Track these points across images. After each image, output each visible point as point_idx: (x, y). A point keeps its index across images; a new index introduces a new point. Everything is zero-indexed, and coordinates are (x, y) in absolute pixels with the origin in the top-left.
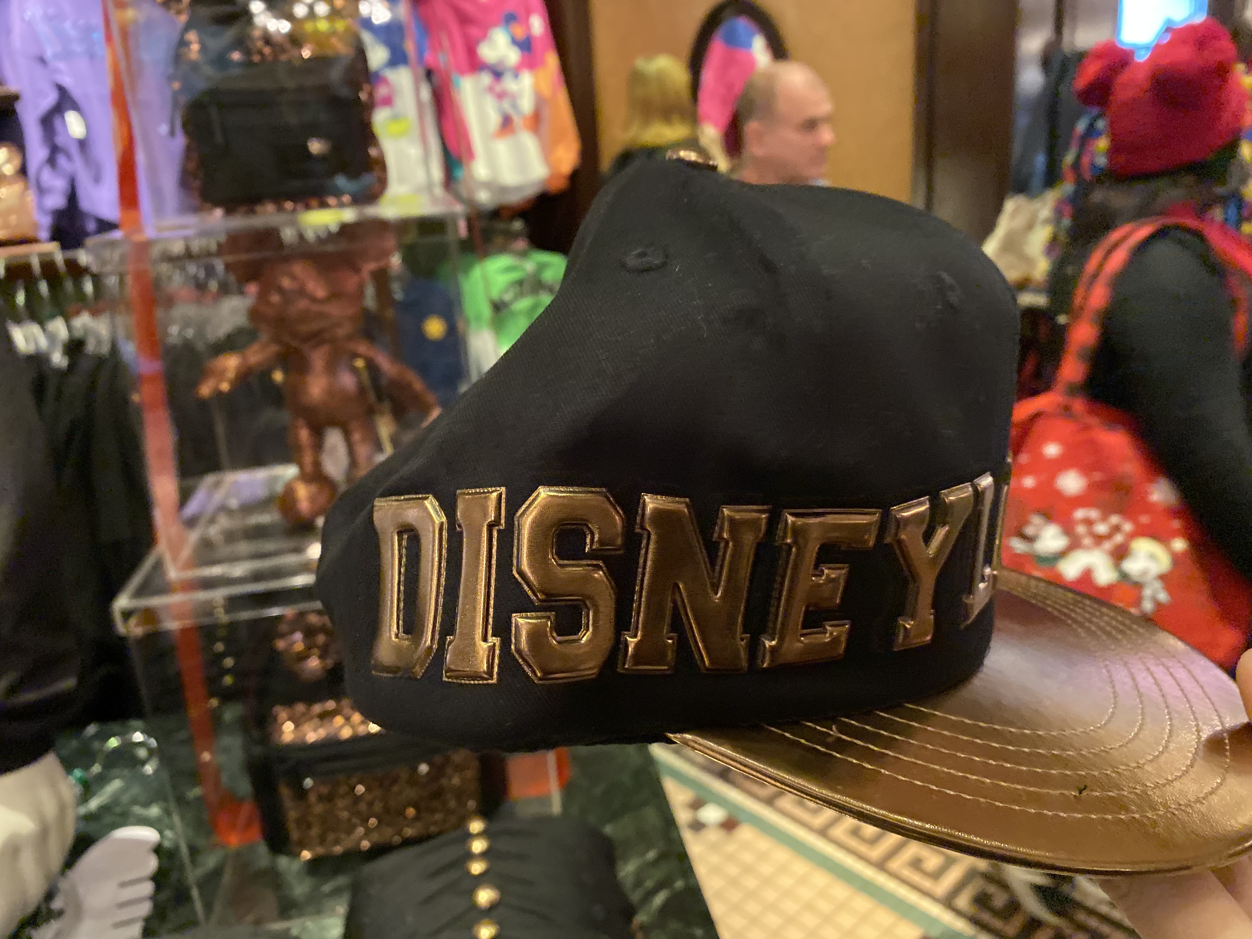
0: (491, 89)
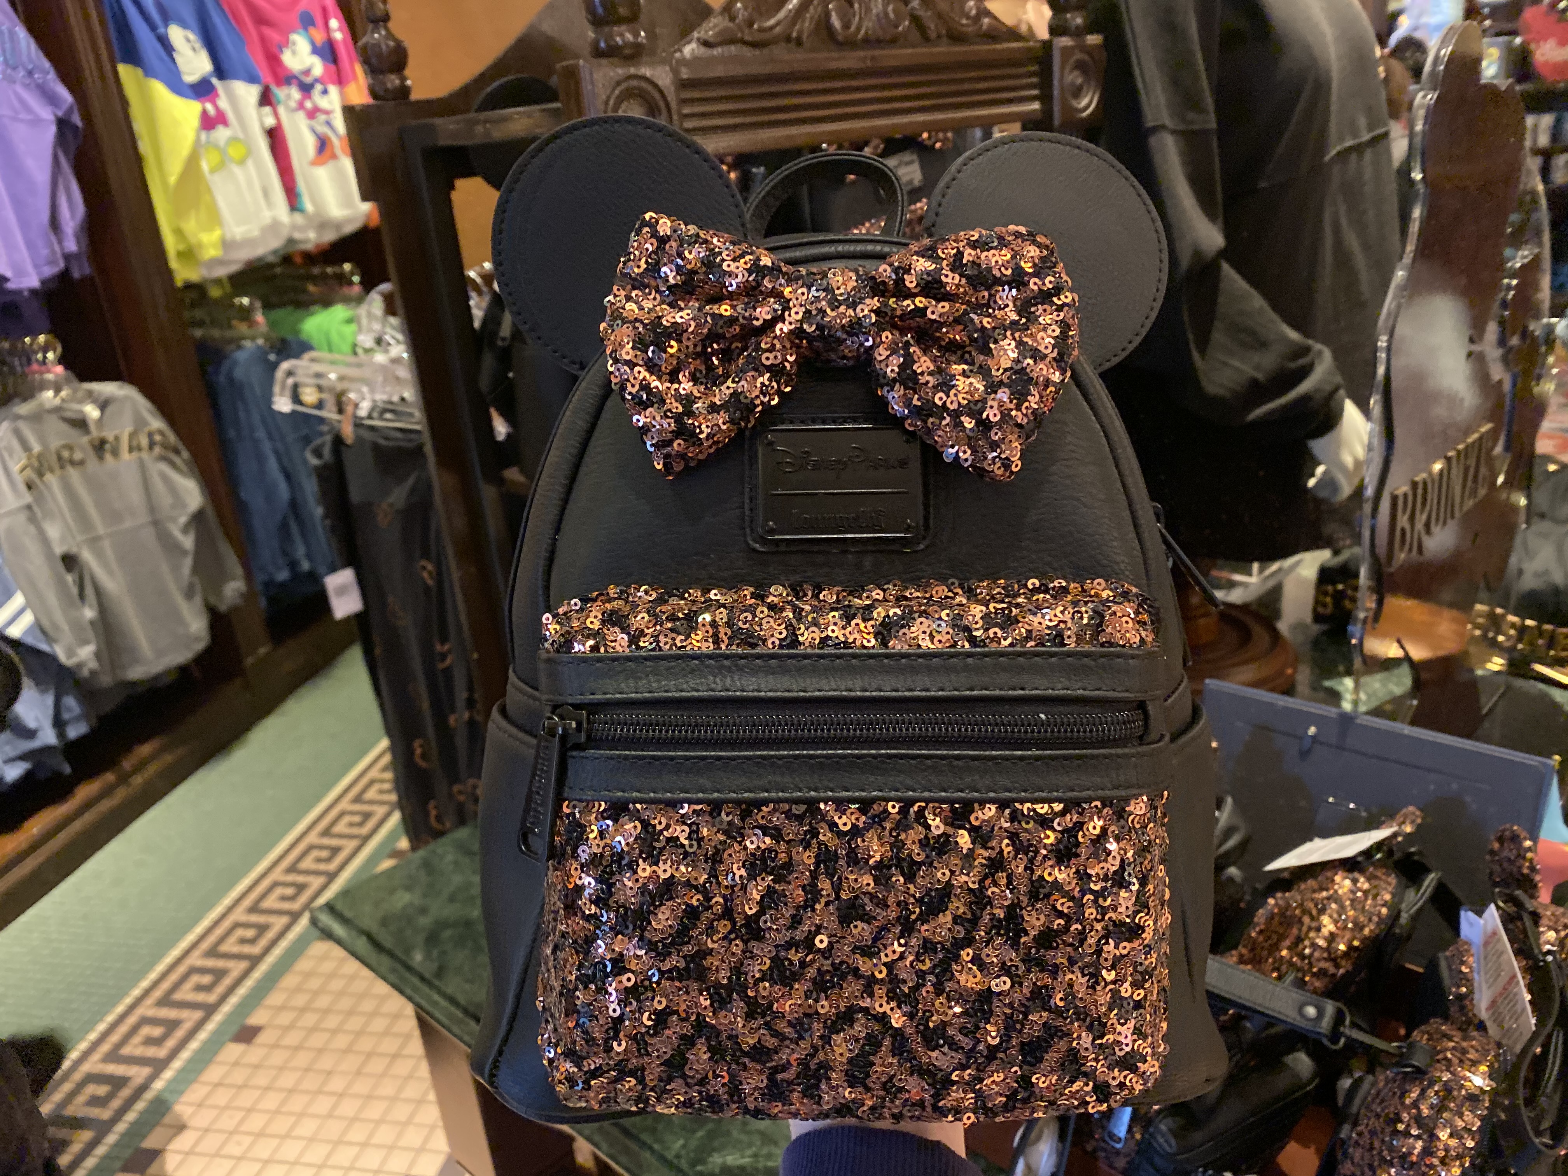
0: (301, 106)
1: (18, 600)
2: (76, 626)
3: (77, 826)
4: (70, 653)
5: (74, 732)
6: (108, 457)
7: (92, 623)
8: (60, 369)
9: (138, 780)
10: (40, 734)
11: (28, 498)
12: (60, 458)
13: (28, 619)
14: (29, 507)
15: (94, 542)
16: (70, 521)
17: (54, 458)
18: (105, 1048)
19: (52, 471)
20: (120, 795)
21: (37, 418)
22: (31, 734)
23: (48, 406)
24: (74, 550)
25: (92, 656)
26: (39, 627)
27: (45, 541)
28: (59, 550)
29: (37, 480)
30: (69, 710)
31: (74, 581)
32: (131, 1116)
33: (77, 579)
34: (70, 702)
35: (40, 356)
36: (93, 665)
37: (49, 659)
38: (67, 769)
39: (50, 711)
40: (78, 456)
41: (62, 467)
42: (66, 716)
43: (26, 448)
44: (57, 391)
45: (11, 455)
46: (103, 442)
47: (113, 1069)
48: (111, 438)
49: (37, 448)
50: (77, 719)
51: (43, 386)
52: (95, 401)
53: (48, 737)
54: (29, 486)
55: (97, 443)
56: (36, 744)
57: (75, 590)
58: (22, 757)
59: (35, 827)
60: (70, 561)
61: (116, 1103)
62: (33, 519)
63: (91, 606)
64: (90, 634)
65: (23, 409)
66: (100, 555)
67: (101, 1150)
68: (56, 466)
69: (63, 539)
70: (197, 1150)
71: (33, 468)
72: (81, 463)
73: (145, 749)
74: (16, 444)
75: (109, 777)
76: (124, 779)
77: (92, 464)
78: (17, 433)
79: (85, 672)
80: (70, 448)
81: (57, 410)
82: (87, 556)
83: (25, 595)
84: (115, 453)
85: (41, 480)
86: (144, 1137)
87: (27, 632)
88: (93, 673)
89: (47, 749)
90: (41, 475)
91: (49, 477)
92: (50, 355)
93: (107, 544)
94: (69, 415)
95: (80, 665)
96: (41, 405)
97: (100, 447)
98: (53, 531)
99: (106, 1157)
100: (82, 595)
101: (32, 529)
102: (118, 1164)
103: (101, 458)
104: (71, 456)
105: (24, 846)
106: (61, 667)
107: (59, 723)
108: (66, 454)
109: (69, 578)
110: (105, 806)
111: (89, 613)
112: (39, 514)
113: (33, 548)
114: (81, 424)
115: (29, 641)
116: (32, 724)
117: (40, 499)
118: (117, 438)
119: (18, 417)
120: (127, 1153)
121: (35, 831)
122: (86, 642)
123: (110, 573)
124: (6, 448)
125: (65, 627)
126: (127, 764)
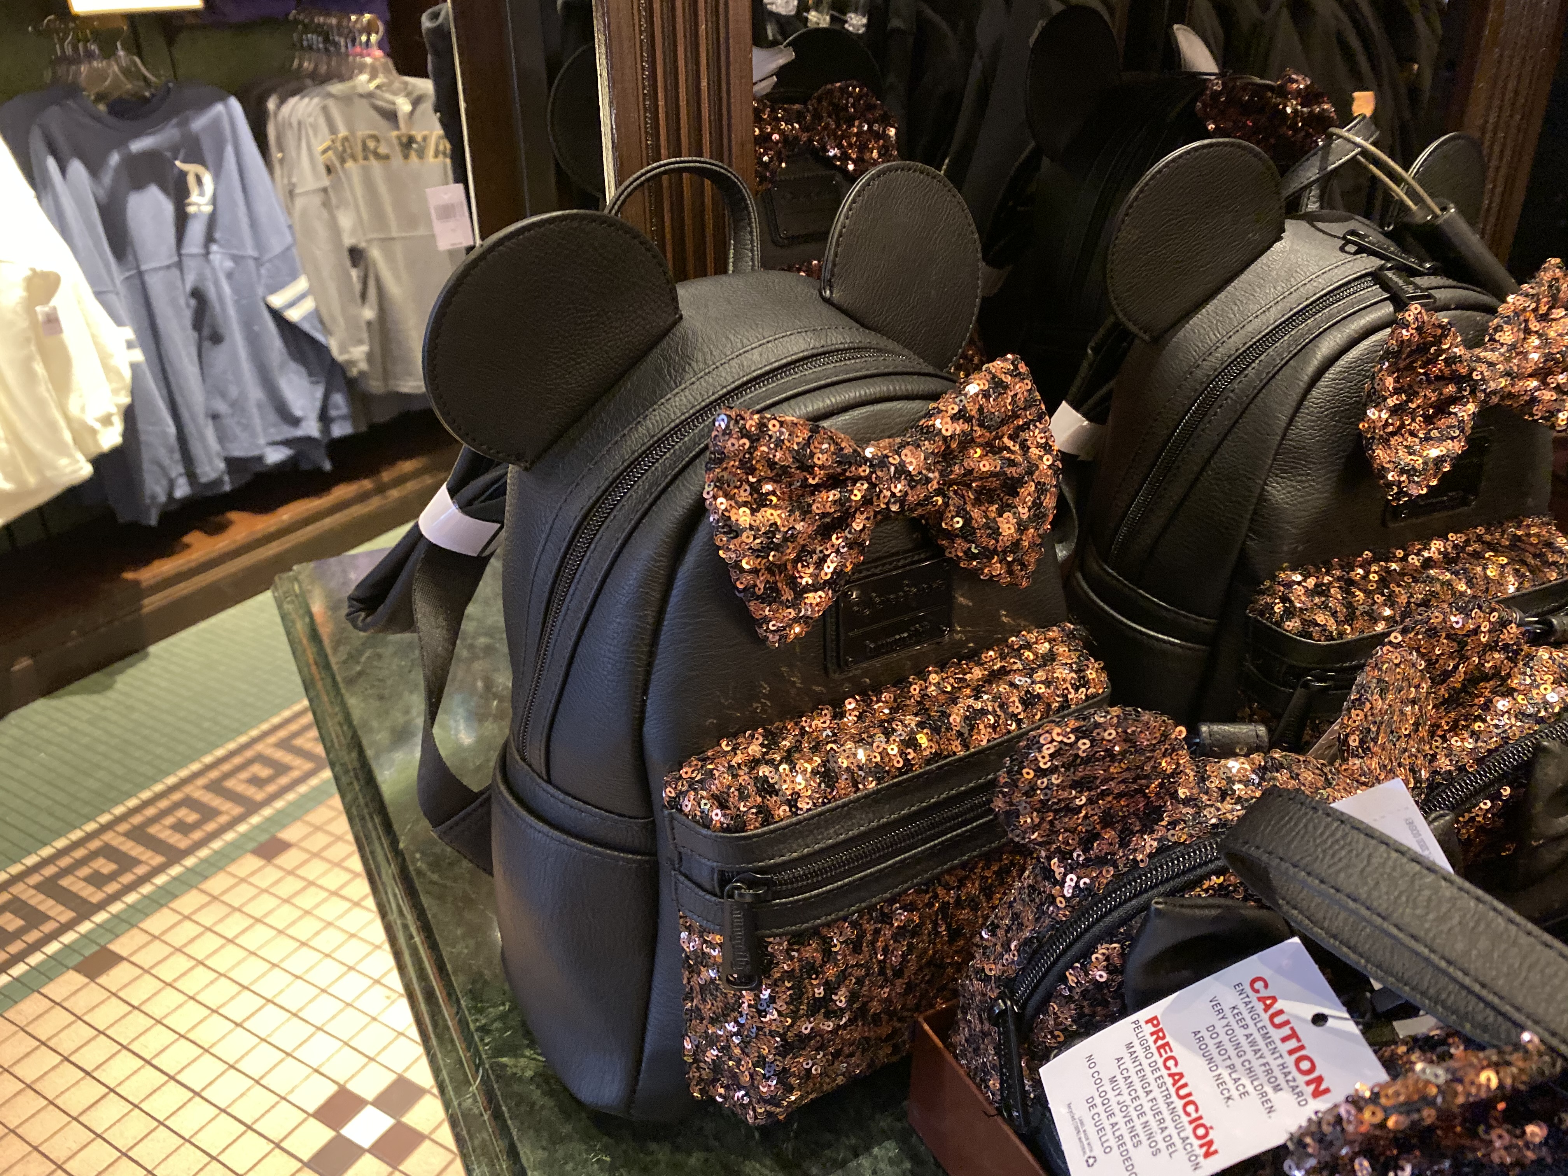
1: (302, 284)
2: (352, 322)
3: (328, 522)
4: (343, 349)
5: (339, 430)
6: (413, 156)
7: (369, 324)
8: (378, 53)
9: (394, 493)
10: (304, 424)
11: (326, 182)
12: (365, 147)
13: (308, 305)
14: (325, 190)
15: (386, 242)
16: (365, 216)
17: (359, 148)
18: (282, 734)
19: (354, 158)
20: (374, 503)
21: (346, 100)
22: (295, 422)
23: (360, 90)
24: (363, 245)
25: (363, 356)
26: (317, 315)
27: (335, 229)
28: (348, 241)
29: (337, 164)
30: (337, 408)
31: (359, 277)
32: (279, 804)
33: (362, 274)
34: (338, 399)
35: (364, 38)
36: (363, 366)
37: (321, 350)
38: (327, 466)
39: (318, 404)
40: (383, 150)
41: (366, 158)
42: (333, 413)
43: (333, 130)
44: (373, 77)
45: (316, 134)
46: (411, 140)
47: (280, 755)
48: (419, 138)
49: (343, 132)
50: (343, 418)
51: (362, 68)
52: (408, 95)
53: (311, 428)
54: (329, 170)
55: (404, 140)
56: (299, 432)
57: (358, 287)
58: (287, 443)
59: (287, 514)
60: (356, 255)
61: (271, 788)
62: (326, 204)
63: (371, 308)
64: (365, 335)
65: (336, 88)
66: (390, 257)
67: (242, 828)
68: (360, 155)
69: (354, 232)
70: (324, 854)
71: (335, 150)
72: (387, 157)
73: (407, 466)
74: (322, 121)
75: (367, 484)
76: (381, 489)
77: (397, 159)
78: (325, 109)
79: (354, 372)
80: (375, 138)
81: (370, 95)
82: (375, 253)
83: (310, 280)
84: (421, 154)
85: (343, 167)
86: (284, 826)
87: (305, 318)
88: (362, 373)
89: (308, 439)
90: (343, 161)
91: (350, 164)
92: (374, 38)
93: (398, 248)
94: (380, 103)
95: (352, 363)
96: (354, 87)
97: (408, 144)
98: (346, 221)
99: (244, 836)
100: (364, 295)
101: (325, 214)
102: (252, 845)
103: (406, 157)
104: (376, 148)
105: (272, 529)
106: (333, 361)
107: (324, 418)
108: (371, 144)
109: (354, 273)
110: (358, 510)
111: (369, 313)
112: (334, 201)
113: (322, 232)
114: (391, 116)
115: (306, 327)
116: (298, 413)
117: (337, 185)
118: (425, 139)
119: (330, 95)
120: (264, 838)
121: (285, 517)
122: (360, 342)
123: (398, 278)
124: (311, 125)
125: (341, 321)
126: (386, 476)
